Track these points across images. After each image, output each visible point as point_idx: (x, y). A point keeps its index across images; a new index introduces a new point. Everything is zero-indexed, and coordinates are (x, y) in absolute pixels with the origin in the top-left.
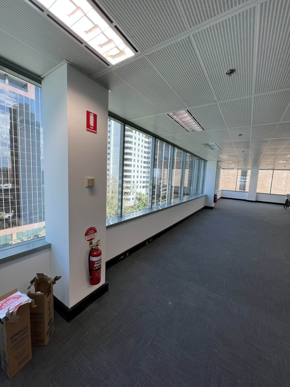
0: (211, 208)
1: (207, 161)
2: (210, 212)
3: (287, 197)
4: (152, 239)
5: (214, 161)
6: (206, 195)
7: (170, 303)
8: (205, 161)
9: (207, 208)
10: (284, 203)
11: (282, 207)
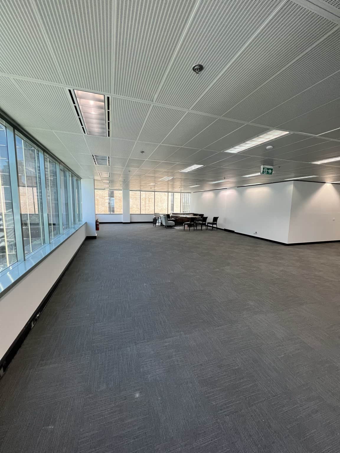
0: (94, 238)
1: (81, 178)
2: (95, 243)
3: (155, 216)
4: (40, 313)
5: (90, 178)
6: (86, 223)
7: (137, 395)
8: (79, 178)
9: (89, 239)
10: (152, 221)
11: (151, 225)
